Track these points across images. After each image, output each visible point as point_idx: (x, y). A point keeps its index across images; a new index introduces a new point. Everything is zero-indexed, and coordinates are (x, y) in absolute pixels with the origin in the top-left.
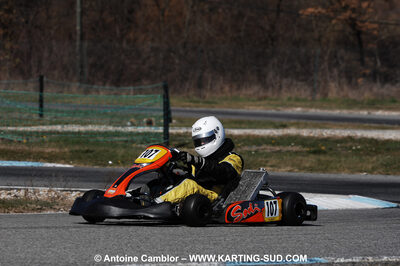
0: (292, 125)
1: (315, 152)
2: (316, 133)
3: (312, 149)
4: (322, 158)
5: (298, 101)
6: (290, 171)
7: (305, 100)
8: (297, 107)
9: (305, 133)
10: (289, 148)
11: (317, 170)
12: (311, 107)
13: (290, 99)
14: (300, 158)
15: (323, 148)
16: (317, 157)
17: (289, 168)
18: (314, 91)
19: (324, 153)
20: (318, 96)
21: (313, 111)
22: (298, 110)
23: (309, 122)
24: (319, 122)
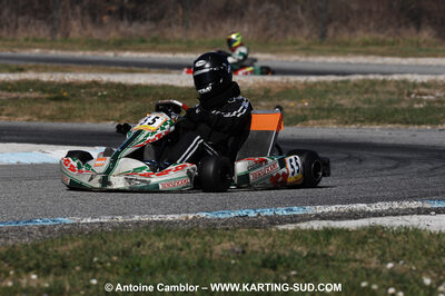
0: (30, 68)
1: (56, 99)
2: (57, 77)
3: (53, 96)
4: (64, 105)
5: (36, 41)
6: (28, 120)
7: (43, 40)
8: (35, 48)
9: (45, 77)
10: (28, 95)
11: (58, 119)
12: (51, 48)
13: (27, 40)
14: (40, 105)
15: (65, 94)
16: (59, 104)
17: (27, 117)
18: (54, 31)
19: (66, 99)
20: (59, 36)
21: (53, 53)
22: (36, 52)
23: (48, 65)
24: (60, 65)
